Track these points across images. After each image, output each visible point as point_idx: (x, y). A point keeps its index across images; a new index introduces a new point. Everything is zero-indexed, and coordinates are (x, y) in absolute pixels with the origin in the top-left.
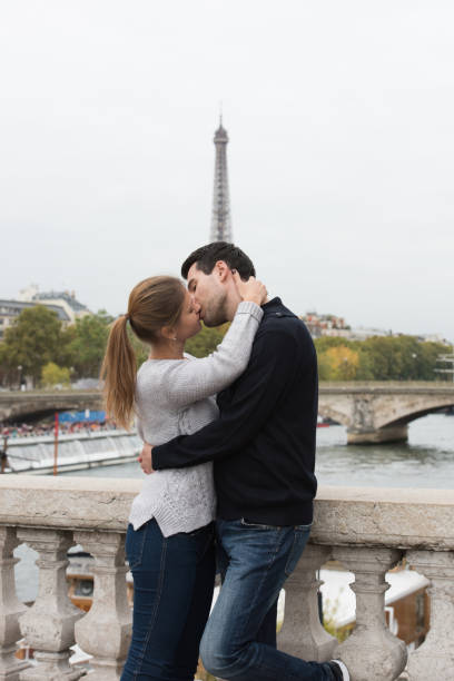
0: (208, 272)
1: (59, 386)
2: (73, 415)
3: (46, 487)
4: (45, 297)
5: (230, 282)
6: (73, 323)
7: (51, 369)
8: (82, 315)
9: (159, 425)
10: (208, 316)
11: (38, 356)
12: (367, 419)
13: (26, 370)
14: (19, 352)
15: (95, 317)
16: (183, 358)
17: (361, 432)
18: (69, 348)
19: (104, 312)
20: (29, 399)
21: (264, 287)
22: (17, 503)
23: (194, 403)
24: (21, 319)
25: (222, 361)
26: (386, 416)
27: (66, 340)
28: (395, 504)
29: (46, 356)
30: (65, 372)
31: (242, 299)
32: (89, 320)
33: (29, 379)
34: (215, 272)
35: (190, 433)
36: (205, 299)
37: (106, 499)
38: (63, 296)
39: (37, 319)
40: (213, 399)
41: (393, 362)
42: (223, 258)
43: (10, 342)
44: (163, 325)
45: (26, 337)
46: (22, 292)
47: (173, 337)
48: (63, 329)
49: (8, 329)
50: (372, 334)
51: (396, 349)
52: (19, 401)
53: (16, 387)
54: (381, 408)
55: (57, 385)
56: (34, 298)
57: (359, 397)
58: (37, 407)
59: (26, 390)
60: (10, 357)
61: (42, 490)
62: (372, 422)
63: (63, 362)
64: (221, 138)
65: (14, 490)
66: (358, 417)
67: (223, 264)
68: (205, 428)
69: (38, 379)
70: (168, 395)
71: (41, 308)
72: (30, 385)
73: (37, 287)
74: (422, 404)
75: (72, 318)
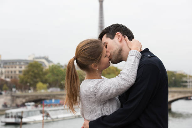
0: (112, 38)
2: (48, 101)
4: (38, 58)
5: (124, 41)
6: (47, 68)
7: (40, 84)
8: (51, 64)
9: (92, 111)
10: (113, 58)
11: (35, 80)
13: (31, 85)
14: (28, 78)
15: (56, 65)
16: (101, 78)
18: (46, 77)
19: (59, 63)
20: (32, 96)
21: (140, 43)
23: (109, 100)
24: (29, 67)
25: (123, 79)
27: (45, 74)
29: (38, 80)
30: (45, 86)
31: (131, 49)
32: (53, 67)
33: (32, 88)
34: (116, 38)
35: (107, 114)
36: (112, 51)
38: (44, 58)
39: (34, 66)
40: (117, 98)
42: (119, 31)
43: (25, 75)
44: (92, 63)
45: (30, 73)
46: (29, 56)
47: (97, 69)
48: (44, 70)
49: (24, 70)
52: (28, 96)
53: (27, 91)
55: (42, 90)
56: (33, 59)
58: (35, 98)
59: (31, 92)
60: (25, 80)
63: (44, 82)
67: (120, 34)
68: (115, 112)
69: (35, 88)
70: (96, 96)
71: (36, 63)
72: (32, 90)
73: (34, 55)
74: (176, 96)
75: (47, 66)
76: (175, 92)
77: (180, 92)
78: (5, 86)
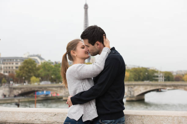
1: (36, 84)
2: (40, 92)
3: (33, 112)
4: (31, 56)
6: (40, 64)
7: (33, 78)
8: (43, 61)
11: (29, 74)
12: (132, 93)
13: (26, 79)
14: (23, 73)
15: (47, 62)
17: (130, 97)
18: (39, 72)
19: (50, 61)
20: (27, 88)
22: (23, 117)
24: (24, 63)
26: (138, 92)
27: (38, 69)
28: (149, 116)
29: (32, 74)
30: (38, 79)
32: (45, 63)
33: (27, 82)
37: (53, 115)
38: (37, 56)
39: (29, 63)
41: (140, 75)
43: (20, 70)
45: (25, 69)
46: (24, 54)
48: (37, 66)
49: (20, 66)
50: (133, 67)
51: (141, 72)
53: (22, 84)
54: (136, 90)
56: (28, 56)
57: (130, 86)
58: (29, 90)
60: (21, 74)
61: (32, 112)
62: (134, 94)
63: (37, 76)
64: (86, 7)
65: (22, 112)
66: (129, 93)
69: (29, 82)
71: (30, 60)
72: (27, 83)
73: (29, 53)
74: (149, 88)
75: (40, 62)
76: (148, 85)
77: (152, 85)
78: (4, 80)
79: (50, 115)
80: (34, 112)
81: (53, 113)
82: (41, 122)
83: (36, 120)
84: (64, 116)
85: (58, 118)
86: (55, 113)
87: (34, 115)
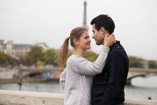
7: (39, 62)
13: (33, 62)
29: (38, 59)
30: (43, 63)
34: (100, 31)
37: (21, 98)
45: (33, 54)
61: (2, 94)
75: (45, 49)
78: (15, 63)
79: (18, 97)
80: (4, 95)
81: (21, 96)
82: (10, 104)
83: (6, 101)
84: (30, 99)
85: (25, 101)
86: (22, 96)
87: (4, 97)
